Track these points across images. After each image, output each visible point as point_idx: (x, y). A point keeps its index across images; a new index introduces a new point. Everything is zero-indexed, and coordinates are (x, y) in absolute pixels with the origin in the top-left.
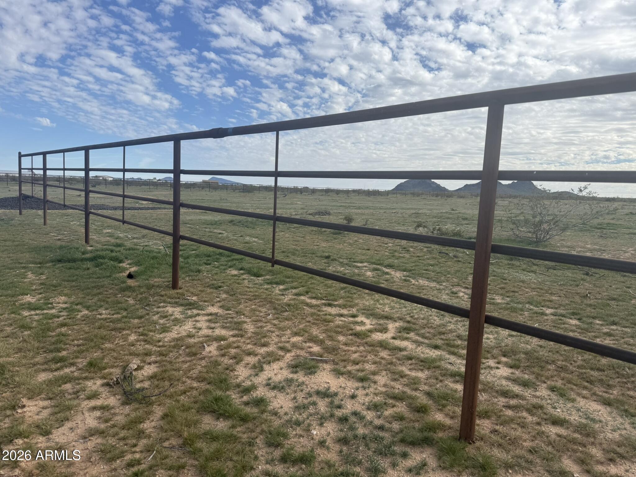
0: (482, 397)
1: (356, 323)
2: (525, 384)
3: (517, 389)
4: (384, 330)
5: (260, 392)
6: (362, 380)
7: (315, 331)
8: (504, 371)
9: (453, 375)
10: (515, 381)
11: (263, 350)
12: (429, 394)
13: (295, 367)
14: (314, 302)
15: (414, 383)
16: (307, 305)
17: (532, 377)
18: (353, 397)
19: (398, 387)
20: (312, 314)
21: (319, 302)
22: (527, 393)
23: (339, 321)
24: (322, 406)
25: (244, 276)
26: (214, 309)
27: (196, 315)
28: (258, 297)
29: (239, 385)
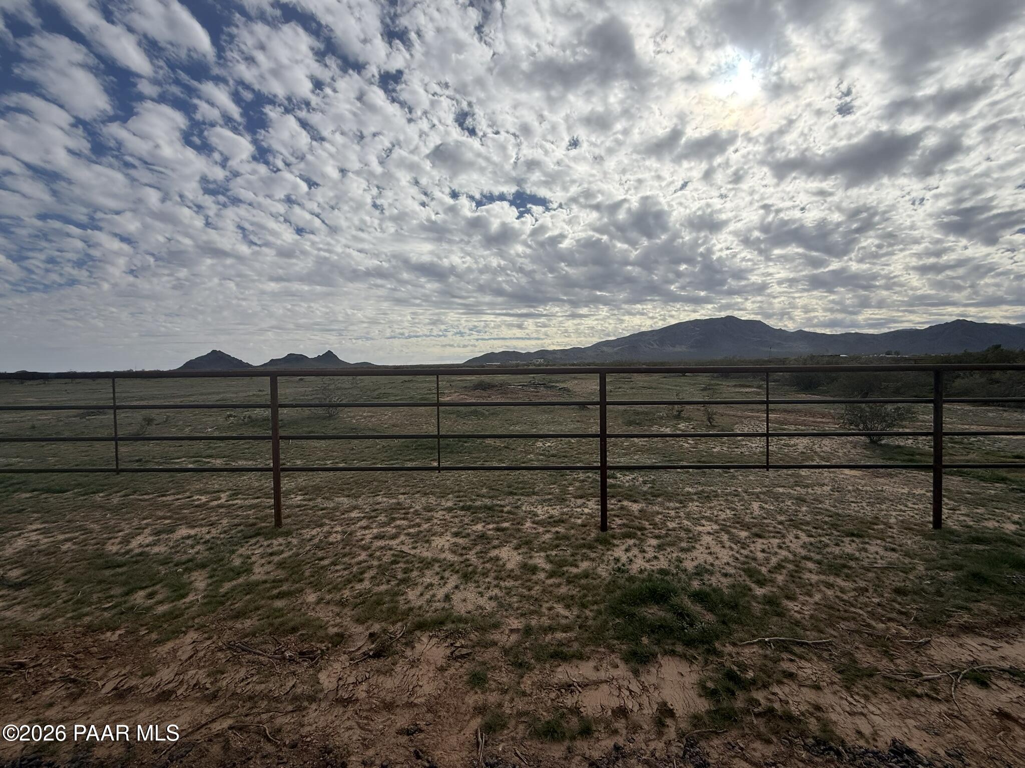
0: (285, 512)
1: (194, 500)
2: (310, 500)
3: (305, 503)
4: (220, 498)
5: (137, 551)
6: (211, 525)
7: (160, 513)
8: (299, 498)
9: (269, 507)
10: (304, 500)
11: (120, 534)
12: (256, 518)
13: (157, 533)
14: (146, 497)
15: (248, 517)
16: (141, 500)
17: (314, 496)
18: (208, 533)
19: (236, 521)
20: (151, 505)
21: (151, 496)
22: (311, 503)
23: (177, 503)
24: (189, 542)
25: (44, 496)
26: (34, 527)
27: (20, 535)
28: (81, 507)
29: (117, 553)
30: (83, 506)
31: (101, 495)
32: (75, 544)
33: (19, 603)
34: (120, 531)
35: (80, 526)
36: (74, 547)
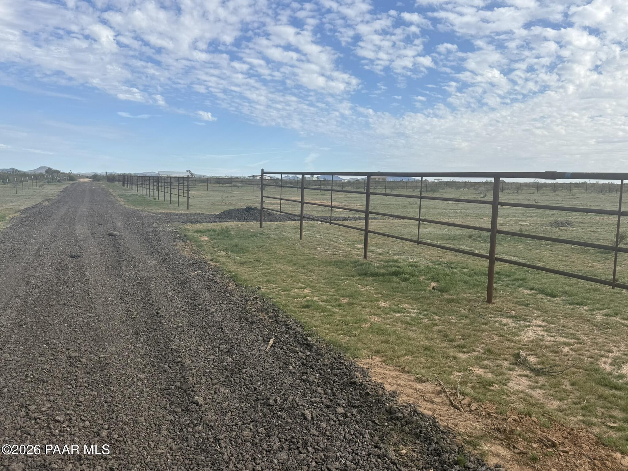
25: (540, 296)
26: (539, 322)
27: (529, 326)
28: (571, 315)
29: (610, 374)
30: (573, 315)
31: (585, 308)
32: (572, 350)
33: (540, 388)
34: (609, 351)
35: (574, 334)
36: (571, 353)
